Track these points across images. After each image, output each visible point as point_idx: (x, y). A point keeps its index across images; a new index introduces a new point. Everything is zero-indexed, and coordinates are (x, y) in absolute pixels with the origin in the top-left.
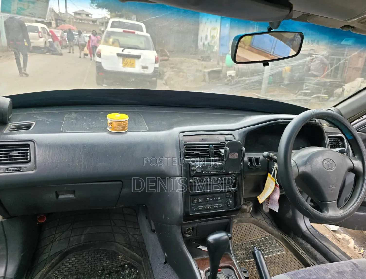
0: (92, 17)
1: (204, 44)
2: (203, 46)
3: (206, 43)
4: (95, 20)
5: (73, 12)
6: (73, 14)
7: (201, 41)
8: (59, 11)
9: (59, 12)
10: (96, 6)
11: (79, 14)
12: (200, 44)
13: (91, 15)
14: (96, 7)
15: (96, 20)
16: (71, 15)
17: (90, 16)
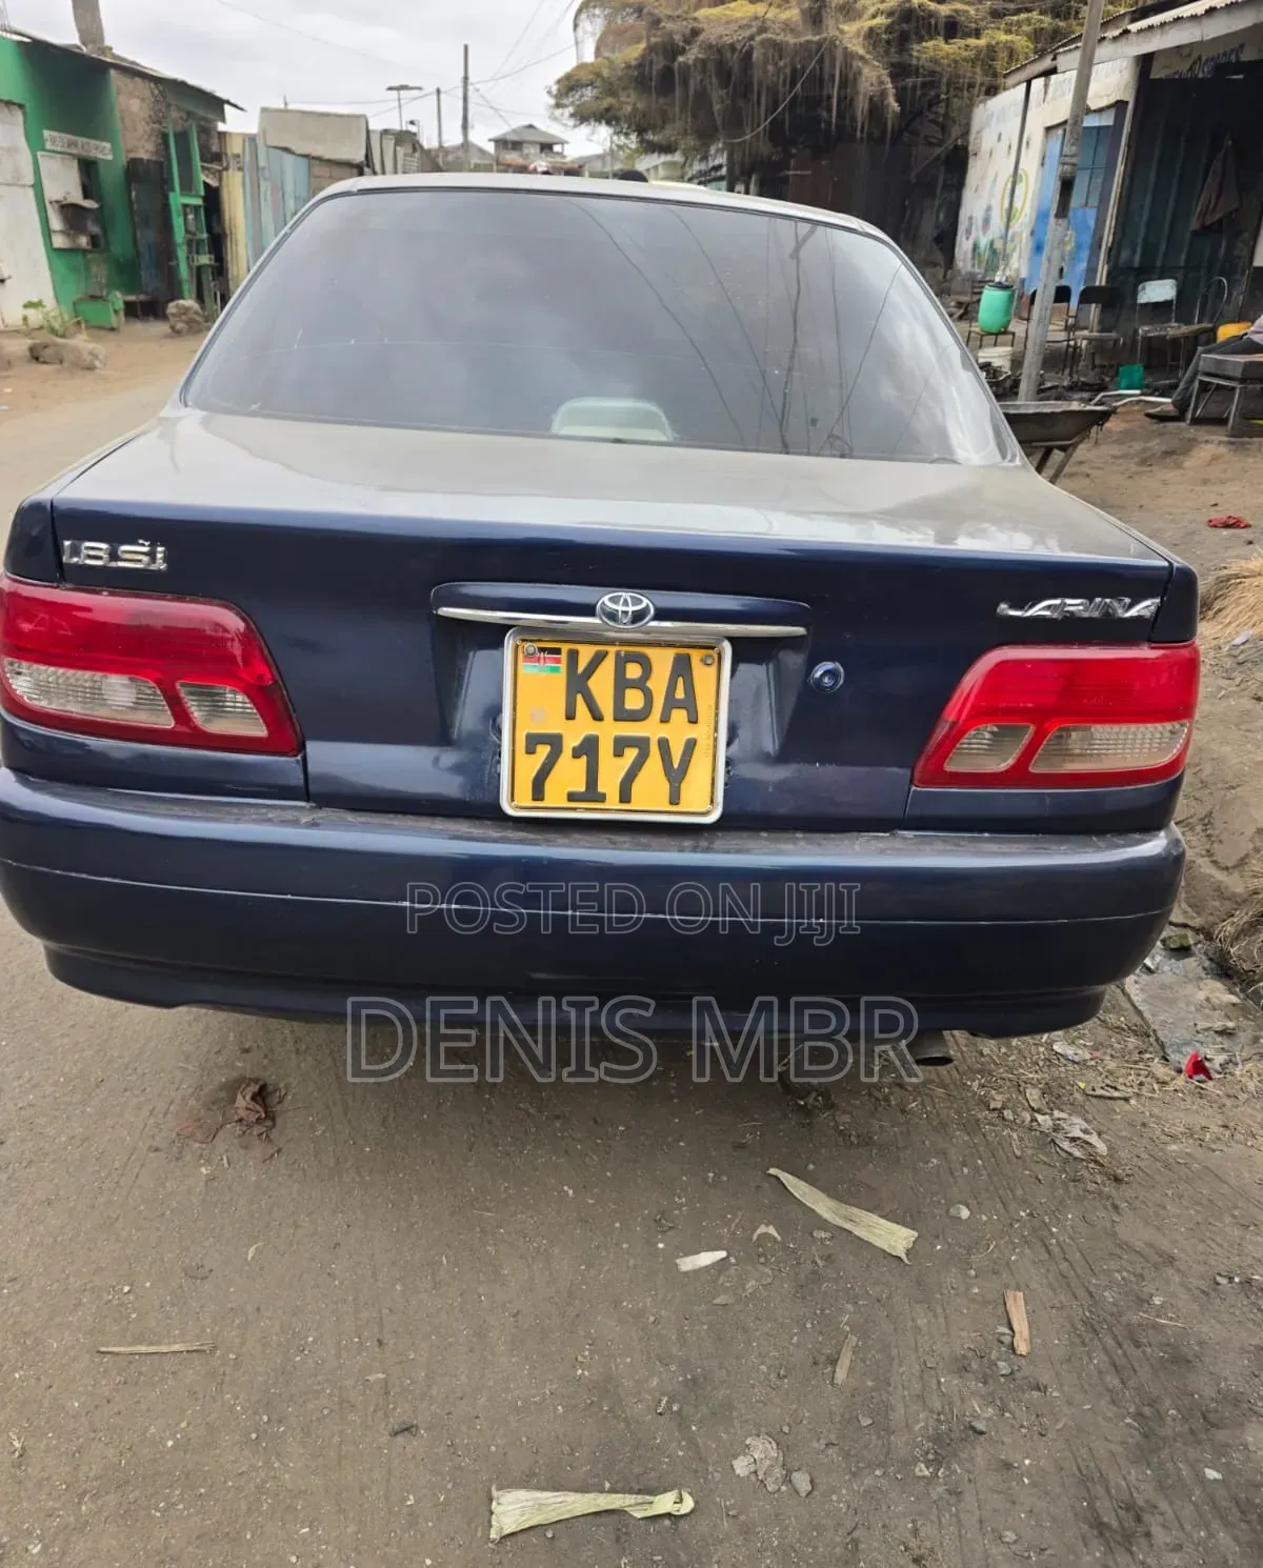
0: (565, 153)
1: (975, 247)
2: (973, 258)
3: (984, 242)
4: (576, 166)
5: (490, 140)
6: (491, 148)
7: (969, 232)
8: (440, 141)
9: (441, 147)
10: (572, 115)
11: (516, 145)
12: (964, 246)
13: (562, 143)
14: (571, 122)
15: (580, 167)
16: (482, 151)
17: (557, 148)
